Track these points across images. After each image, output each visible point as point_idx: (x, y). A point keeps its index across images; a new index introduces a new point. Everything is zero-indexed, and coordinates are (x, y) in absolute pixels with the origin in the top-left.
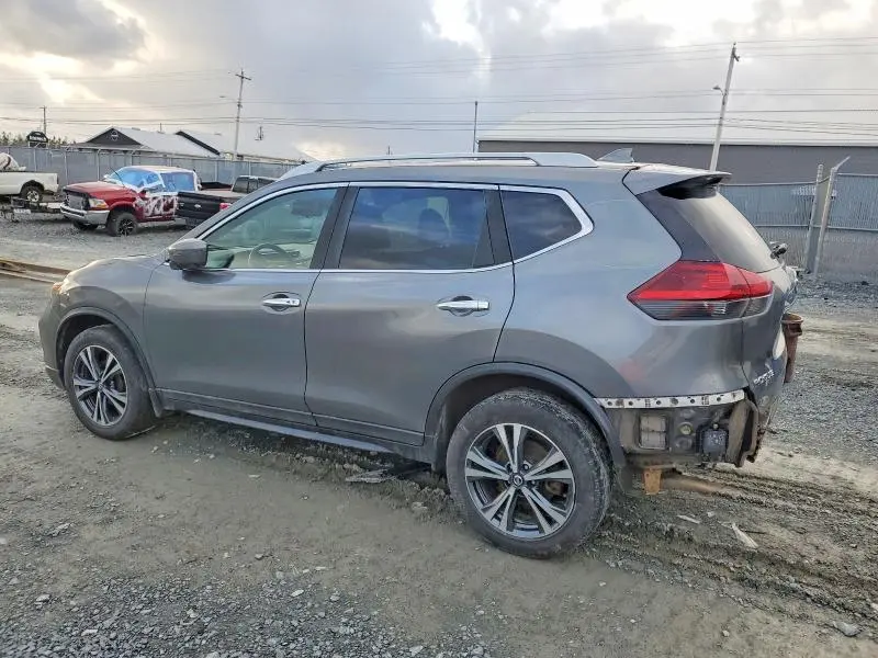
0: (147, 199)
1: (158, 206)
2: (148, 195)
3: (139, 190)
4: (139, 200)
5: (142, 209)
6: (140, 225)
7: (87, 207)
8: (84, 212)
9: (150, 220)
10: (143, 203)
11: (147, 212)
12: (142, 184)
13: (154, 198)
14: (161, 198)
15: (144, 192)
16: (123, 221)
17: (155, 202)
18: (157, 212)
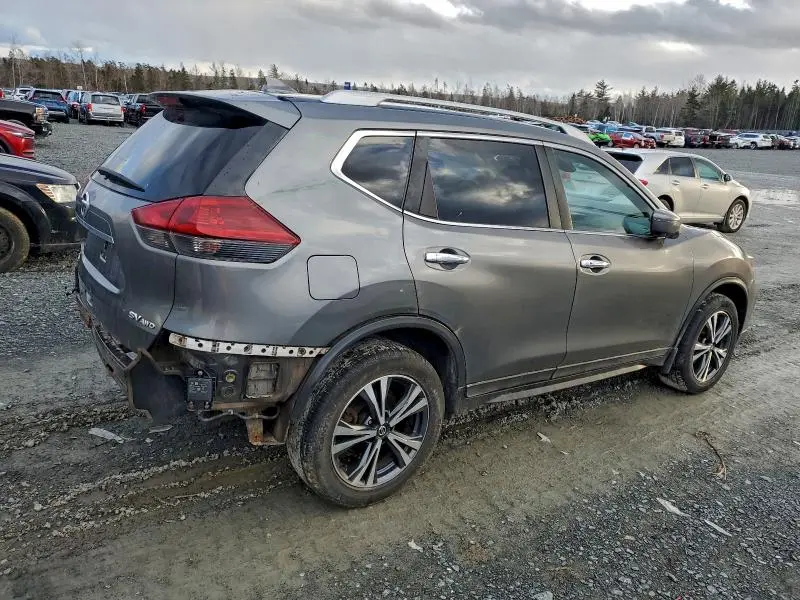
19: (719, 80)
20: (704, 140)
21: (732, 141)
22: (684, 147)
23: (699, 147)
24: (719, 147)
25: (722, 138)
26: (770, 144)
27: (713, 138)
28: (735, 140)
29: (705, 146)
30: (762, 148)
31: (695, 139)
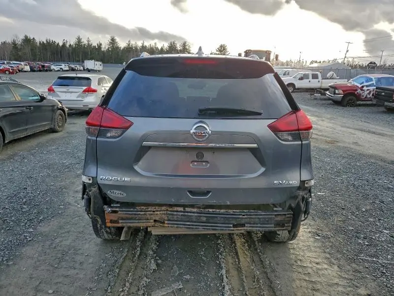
0: (364, 90)
1: (369, 94)
2: (365, 88)
3: (360, 86)
4: (359, 91)
5: (360, 95)
6: (358, 102)
7: (335, 93)
8: (333, 95)
9: (364, 101)
10: (361, 92)
11: (363, 96)
12: (363, 83)
13: (368, 90)
14: (372, 90)
15: (363, 87)
16: (350, 100)
17: (368, 91)
18: (368, 96)
19: (26, 37)
20: (39, 67)
21: (52, 68)
22: (30, 71)
23: (37, 71)
24: (47, 71)
25: (47, 67)
26: (68, 69)
27: (43, 66)
28: (53, 67)
29: (40, 71)
30: (65, 71)
31: (35, 67)
